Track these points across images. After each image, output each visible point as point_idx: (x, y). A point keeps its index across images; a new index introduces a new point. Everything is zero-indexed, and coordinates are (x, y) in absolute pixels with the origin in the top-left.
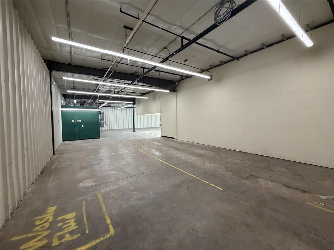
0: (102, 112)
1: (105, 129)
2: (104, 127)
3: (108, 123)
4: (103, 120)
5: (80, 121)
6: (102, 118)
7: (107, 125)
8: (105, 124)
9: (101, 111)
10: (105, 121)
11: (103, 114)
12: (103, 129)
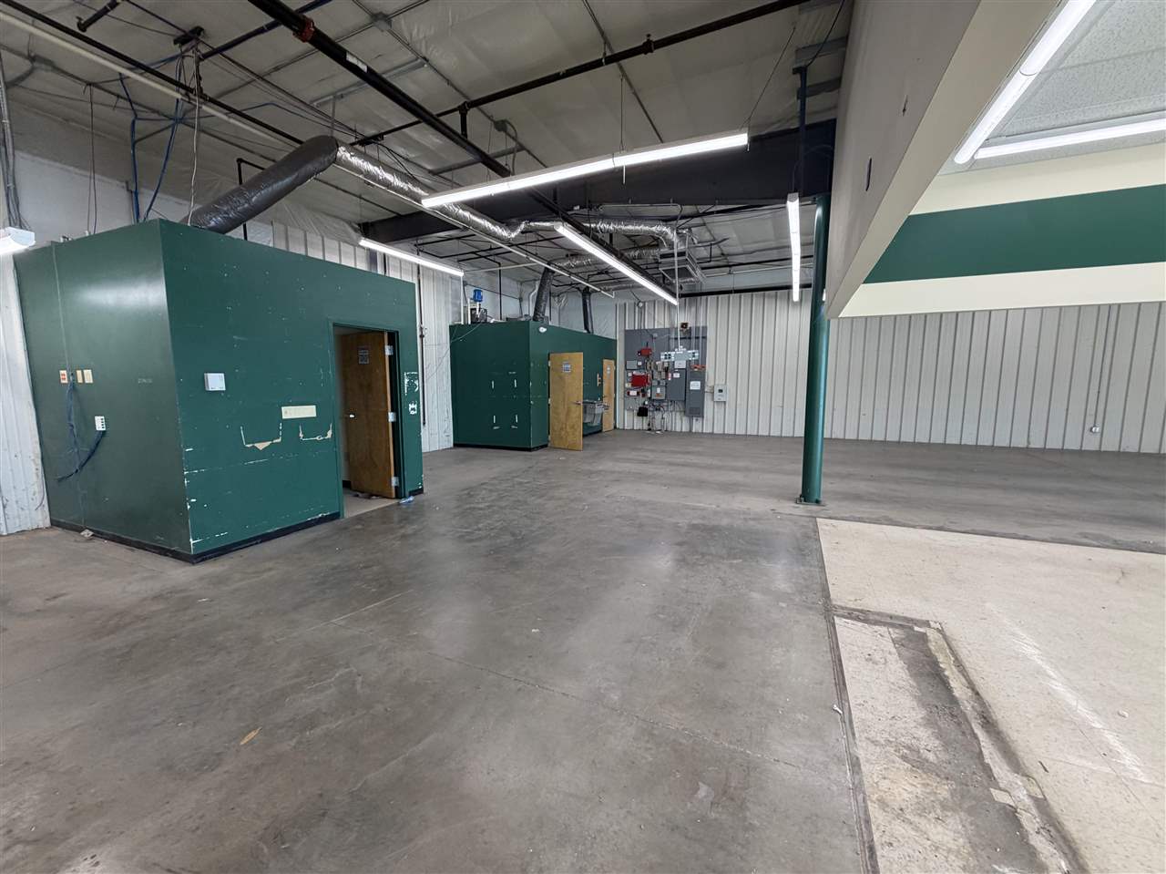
0: (697, 329)
1: (707, 429)
2: (702, 416)
3: (728, 397)
4: (701, 376)
6: (697, 360)
8: (707, 398)
9: (691, 324)
10: (710, 383)
11: (704, 338)
12: (697, 427)
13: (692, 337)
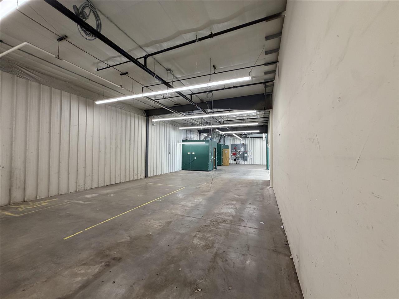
0: (246, 144)
1: (248, 163)
2: (247, 161)
3: (252, 157)
4: (247, 153)
5: (194, 153)
6: (246, 150)
7: (250, 160)
8: (248, 157)
9: (244, 143)
10: (248, 154)
11: (247, 146)
12: (246, 163)
13: (244, 145)
